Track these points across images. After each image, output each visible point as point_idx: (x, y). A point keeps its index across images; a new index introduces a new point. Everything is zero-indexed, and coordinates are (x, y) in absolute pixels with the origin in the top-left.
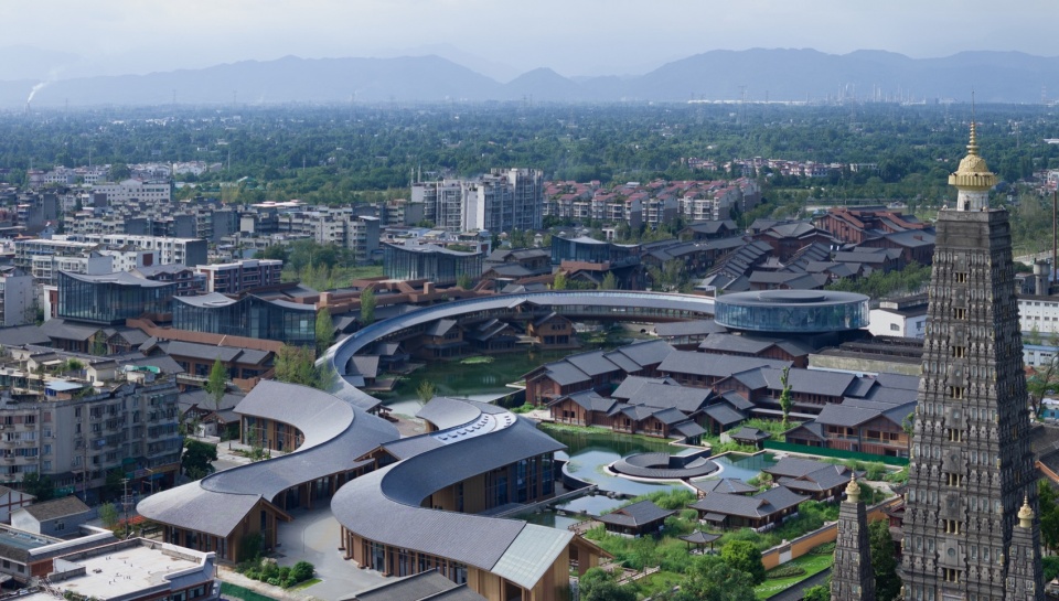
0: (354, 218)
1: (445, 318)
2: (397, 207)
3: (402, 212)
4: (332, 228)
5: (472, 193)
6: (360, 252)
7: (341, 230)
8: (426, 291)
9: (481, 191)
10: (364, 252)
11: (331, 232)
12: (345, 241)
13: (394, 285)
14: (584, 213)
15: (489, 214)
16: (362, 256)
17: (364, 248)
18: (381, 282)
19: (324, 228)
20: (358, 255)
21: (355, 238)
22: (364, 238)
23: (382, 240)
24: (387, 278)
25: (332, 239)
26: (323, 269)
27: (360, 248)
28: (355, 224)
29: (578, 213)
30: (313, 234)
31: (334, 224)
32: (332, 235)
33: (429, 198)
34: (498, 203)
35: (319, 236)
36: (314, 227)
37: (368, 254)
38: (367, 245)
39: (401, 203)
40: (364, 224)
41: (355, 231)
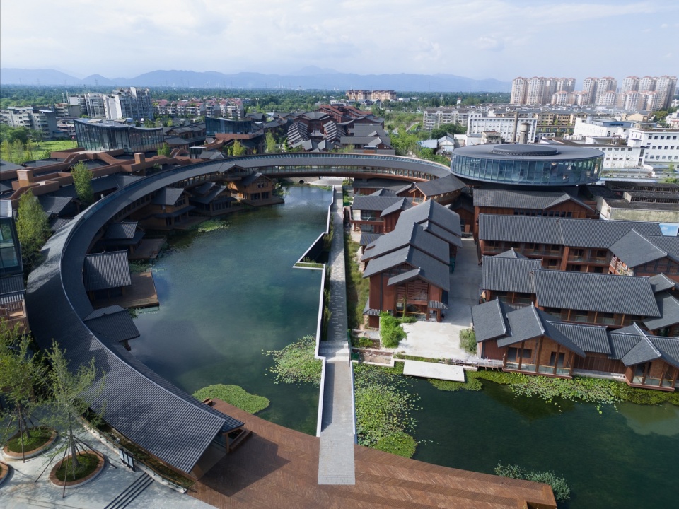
0: (35, 111)
1: (169, 186)
2: (63, 108)
3: (66, 110)
4: (20, 118)
5: (111, 99)
6: (45, 132)
7: (27, 119)
8: (138, 161)
9: (117, 98)
10: (48, 132)
11: (20, 120)
12: (32, 126)
13: (95, 155)
14: (174, 112)
15: (124, 111)
16: (47, 134)
17: (47, 130)
18: (81, 153)
19: (14, 118)
20: (44, 134)
21: (39, 124)
22: (46, 123)
23: (59, 125)
24: (83, 149)
25: (22, 125)
26: (18, 144)
27: (44, 130)
28: (37, 115)
29: (170, 112)
30: (6, 122)
31: (21, 115)
32: (21, 122)
33: (82, 104)
34: (128, 105)
35: (11, 123)
36: (6, 117)
37: (51, 133)
38: (49, 128)
39: (64, 105)
40: (44, 115)
41: (38, 119)
